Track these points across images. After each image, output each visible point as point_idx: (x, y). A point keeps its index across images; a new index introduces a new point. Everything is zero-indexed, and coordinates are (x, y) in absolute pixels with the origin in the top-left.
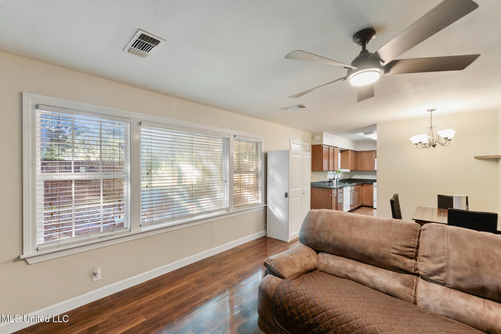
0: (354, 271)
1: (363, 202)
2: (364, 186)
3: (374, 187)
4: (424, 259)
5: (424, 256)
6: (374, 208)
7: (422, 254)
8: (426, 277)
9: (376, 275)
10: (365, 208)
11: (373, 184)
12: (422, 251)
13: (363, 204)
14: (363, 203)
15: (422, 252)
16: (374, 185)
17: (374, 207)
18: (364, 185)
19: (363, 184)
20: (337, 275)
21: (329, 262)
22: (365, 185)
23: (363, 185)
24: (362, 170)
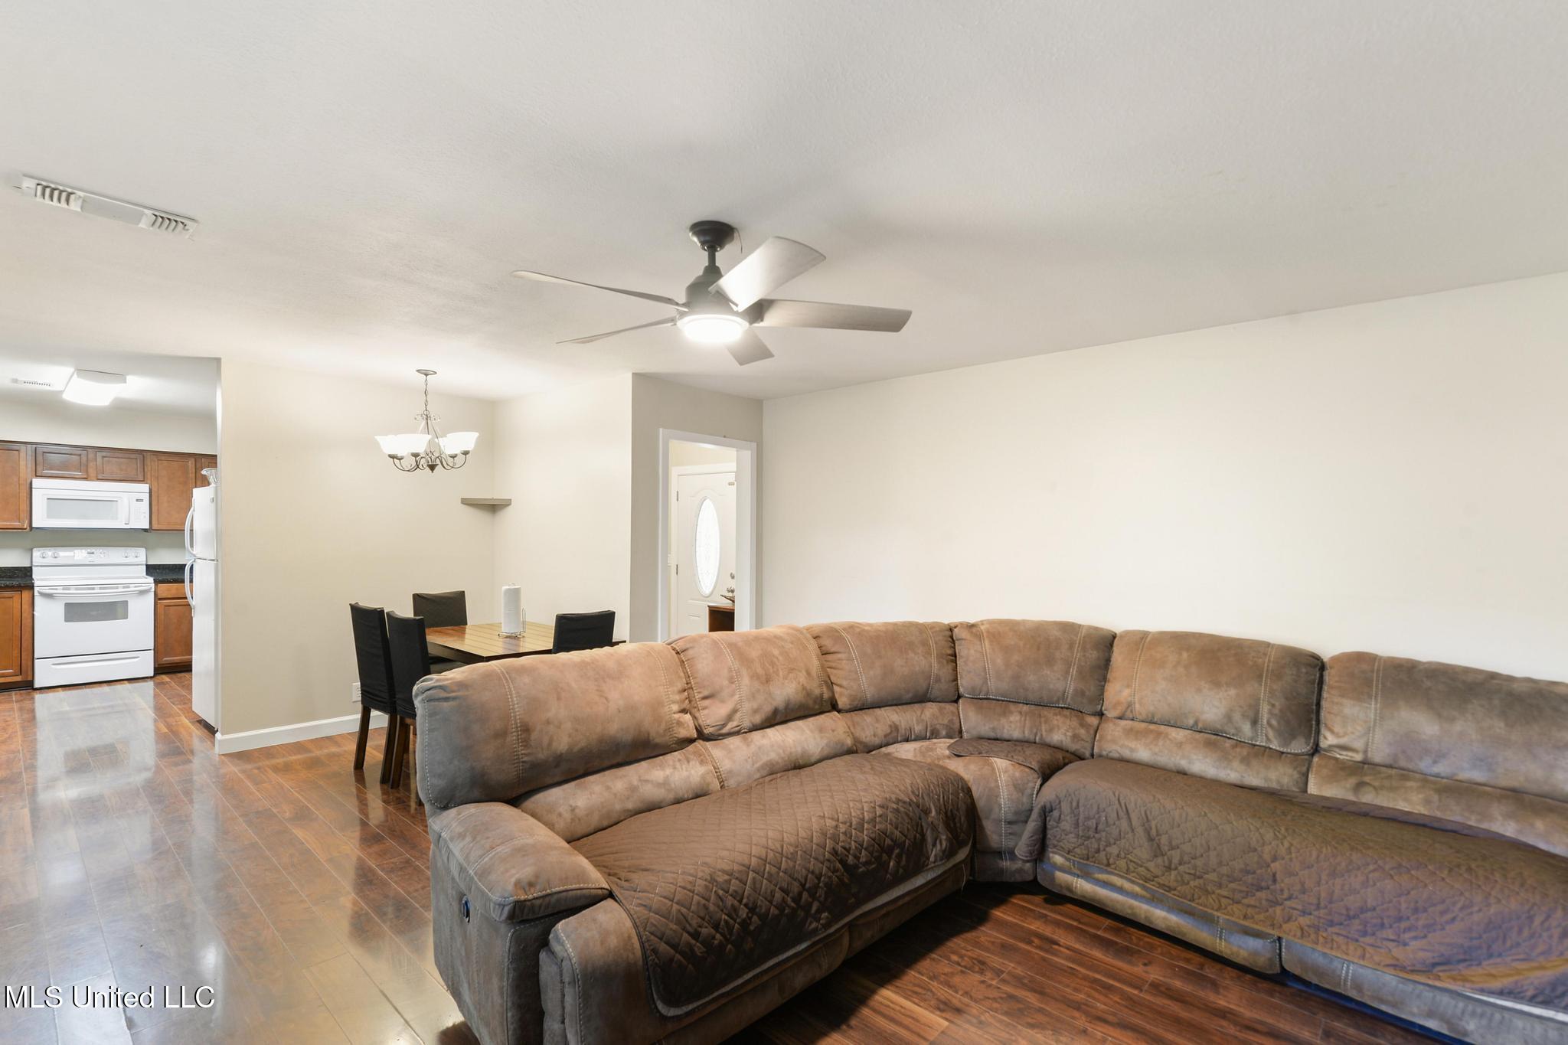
0: (633, 789)
3: (38, 599)
4: (706, 702)
5: (705, 698)
6: (38, 689)
7: (701, 695)
8: (717, 733)
9: (668, 771)
11: (30, 587)
12: (699, 690)
15: (699, 692)
16: (34, 588)
17: (37, 685)
20: (605, 823)
21: (574, 805)
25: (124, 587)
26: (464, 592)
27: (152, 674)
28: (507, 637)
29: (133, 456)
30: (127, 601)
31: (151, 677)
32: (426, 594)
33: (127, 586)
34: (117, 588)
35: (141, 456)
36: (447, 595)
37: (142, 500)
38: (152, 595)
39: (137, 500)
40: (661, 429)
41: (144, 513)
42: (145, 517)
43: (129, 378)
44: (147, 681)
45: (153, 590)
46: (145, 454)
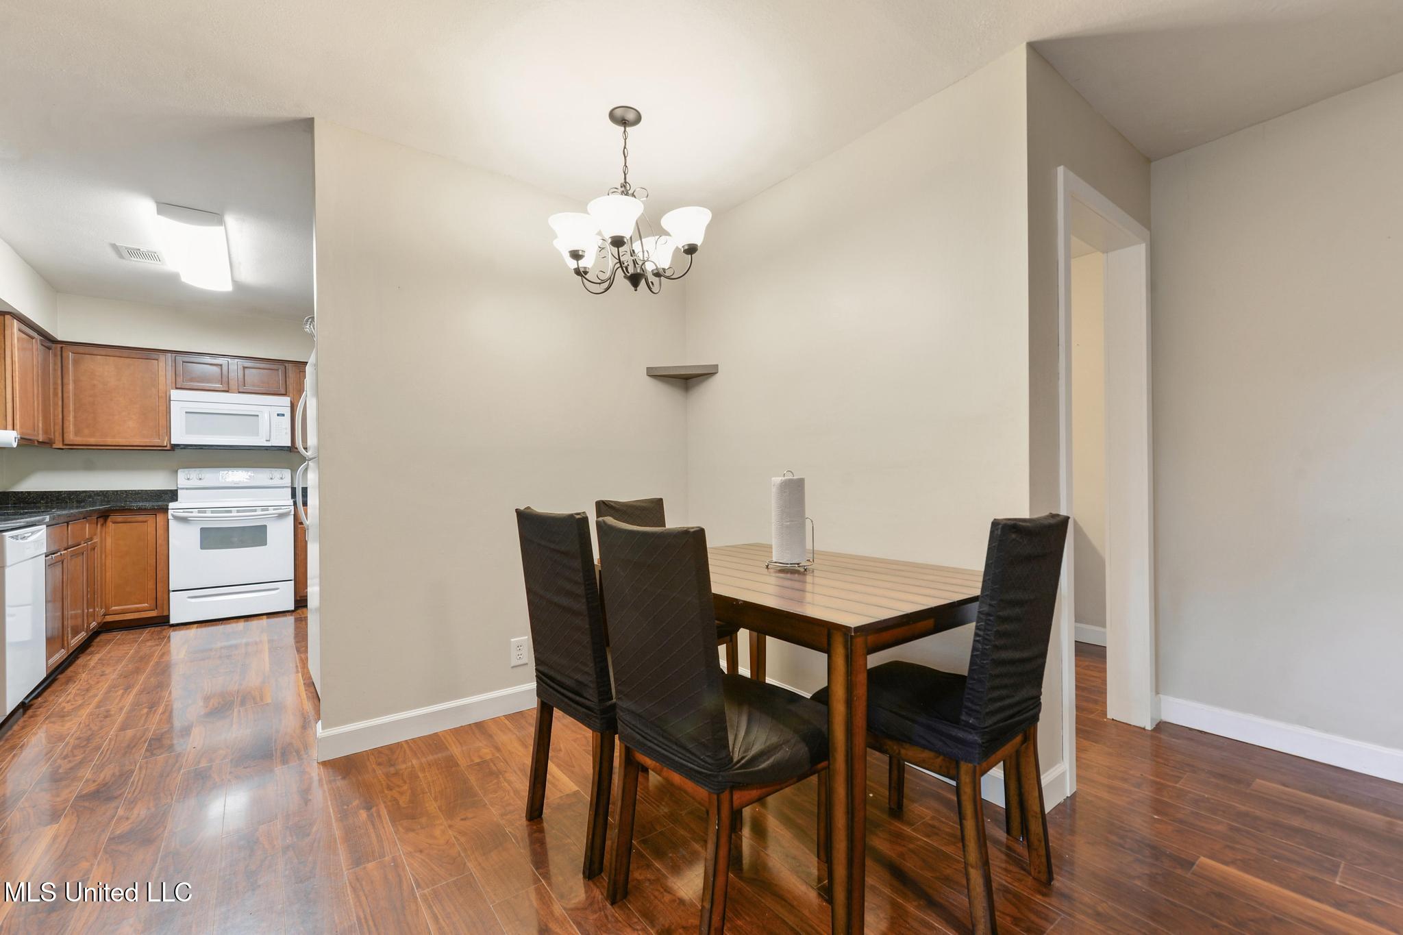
1: (107, 608)
2: (109, 524)
3: (172, 523)
6: (173, 626)
10: (119, 635)
11: (166, 510)
13: (109, 619)
14: (105, 615)
16: (170, 512)
17: (172, 621)
18: (109, 520)
19: (104, 516)
22: (119, 518)
23: (105, 521)
24: (92, 441)
25: (263, 510)
26: (661, 500)
27: (292, 608)
28: (782, 571)
29: (275, 367)
30: (265, 526)
31: (292, 611)
32: (615, 502)
33: (265, 508)
34: (255, 511)
35: (284, 367)
36: (639, 504)
37: (283, 415)
38: (291, 518)
39: (278, 415)
40: (1061, 170)
41: (286, 429)
42: (286, 433)
43: (231, 220)
44: (286, 616)
45: (293, 513)
46: (287, 365)
